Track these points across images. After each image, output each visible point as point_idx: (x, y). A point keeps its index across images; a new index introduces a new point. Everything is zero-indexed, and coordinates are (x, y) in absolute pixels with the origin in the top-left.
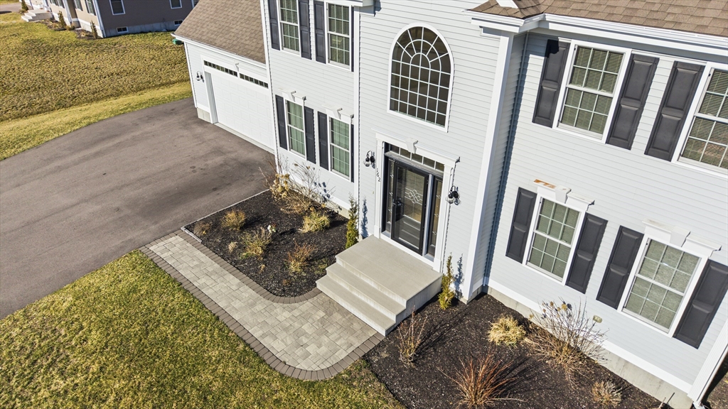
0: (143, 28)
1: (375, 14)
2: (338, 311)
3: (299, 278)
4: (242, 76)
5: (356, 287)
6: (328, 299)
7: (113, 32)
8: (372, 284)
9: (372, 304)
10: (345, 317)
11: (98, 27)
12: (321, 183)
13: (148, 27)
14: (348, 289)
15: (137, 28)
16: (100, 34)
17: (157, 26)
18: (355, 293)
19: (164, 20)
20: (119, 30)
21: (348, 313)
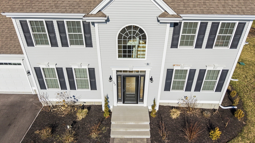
1: (107, 23)
2: (128, 141)
3: (100, 138)
5: (128, 128)
6: (119, 139)
8: (133, 123)
9: (138, 130)
10: (132, 141)
12: (72, 97)
14: (124, 130)
18: (129, 130)
21: (131, 139)
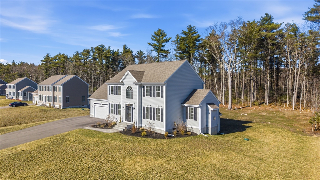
0: (73, 107)
4: (102, 104)
7: (65, 107)
11: (61, 106)
12: (116, 118)
13: (75, 106)
15: (72, 107)
16: (61, 108)
17: (77, 106)
19: (79, 105)
20: (67, 107)
